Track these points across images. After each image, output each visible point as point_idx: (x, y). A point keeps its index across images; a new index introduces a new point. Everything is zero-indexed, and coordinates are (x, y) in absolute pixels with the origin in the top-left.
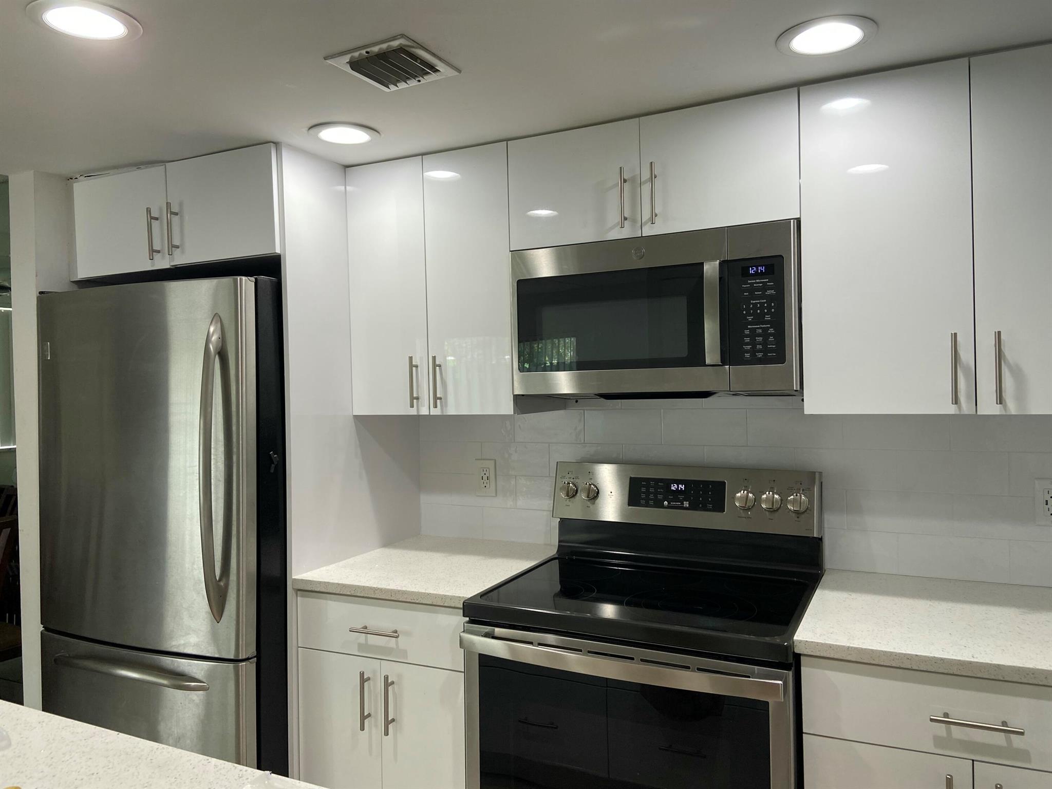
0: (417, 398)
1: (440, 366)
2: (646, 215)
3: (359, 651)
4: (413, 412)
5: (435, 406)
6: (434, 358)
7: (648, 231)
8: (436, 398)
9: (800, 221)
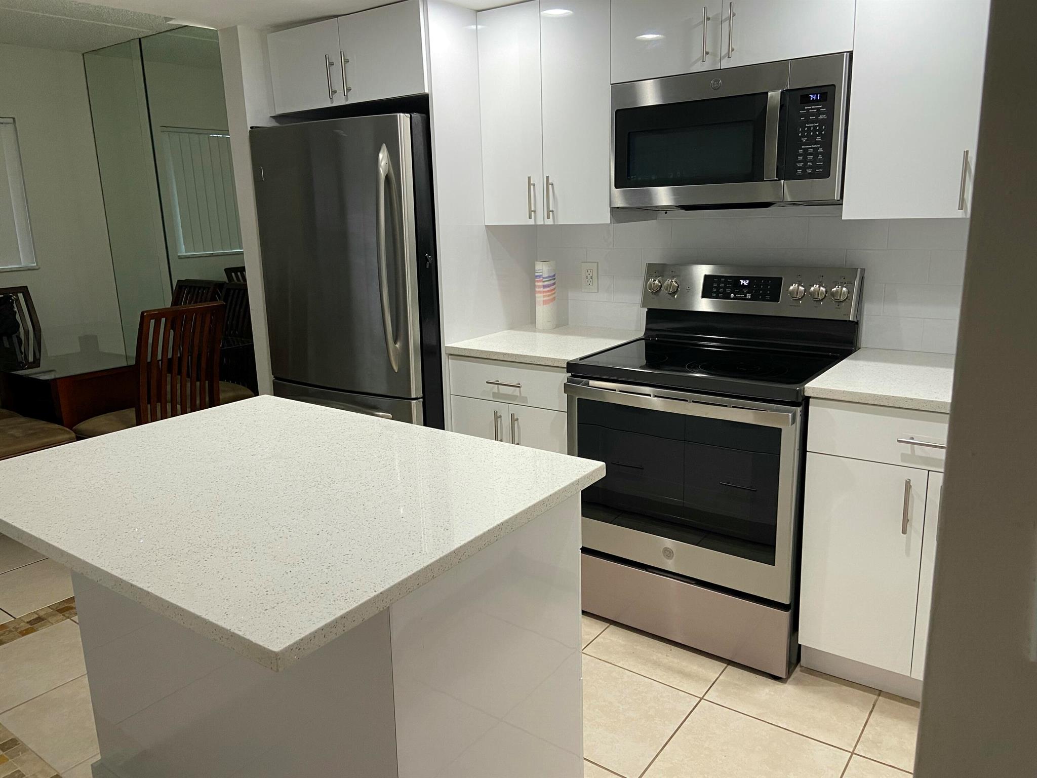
0: (535, 211)
1: (552, 185)
2: (725, 51)
3: (493, 397)
4: (531, 222)
5: (548, 217)
6: (548, 178)
7: (725, 65)
8: (549, 211)
9: (852, 54)
